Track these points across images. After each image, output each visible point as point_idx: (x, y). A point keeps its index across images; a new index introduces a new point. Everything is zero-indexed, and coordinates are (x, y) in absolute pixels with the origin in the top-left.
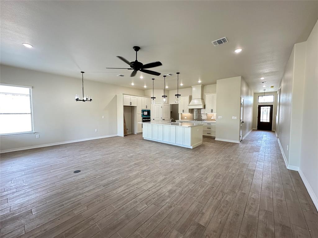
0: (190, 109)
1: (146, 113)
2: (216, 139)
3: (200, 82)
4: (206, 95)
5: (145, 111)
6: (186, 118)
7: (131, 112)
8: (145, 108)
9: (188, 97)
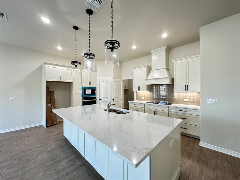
0: (148, 86)
1: (89, 92)
2: (202, 144)
3: (165, 35)
4: (175, 63)
5: (88, 89)
6: (143, 98)
7: (69, 90)
8: (87, 85)
9: (146, 68)
